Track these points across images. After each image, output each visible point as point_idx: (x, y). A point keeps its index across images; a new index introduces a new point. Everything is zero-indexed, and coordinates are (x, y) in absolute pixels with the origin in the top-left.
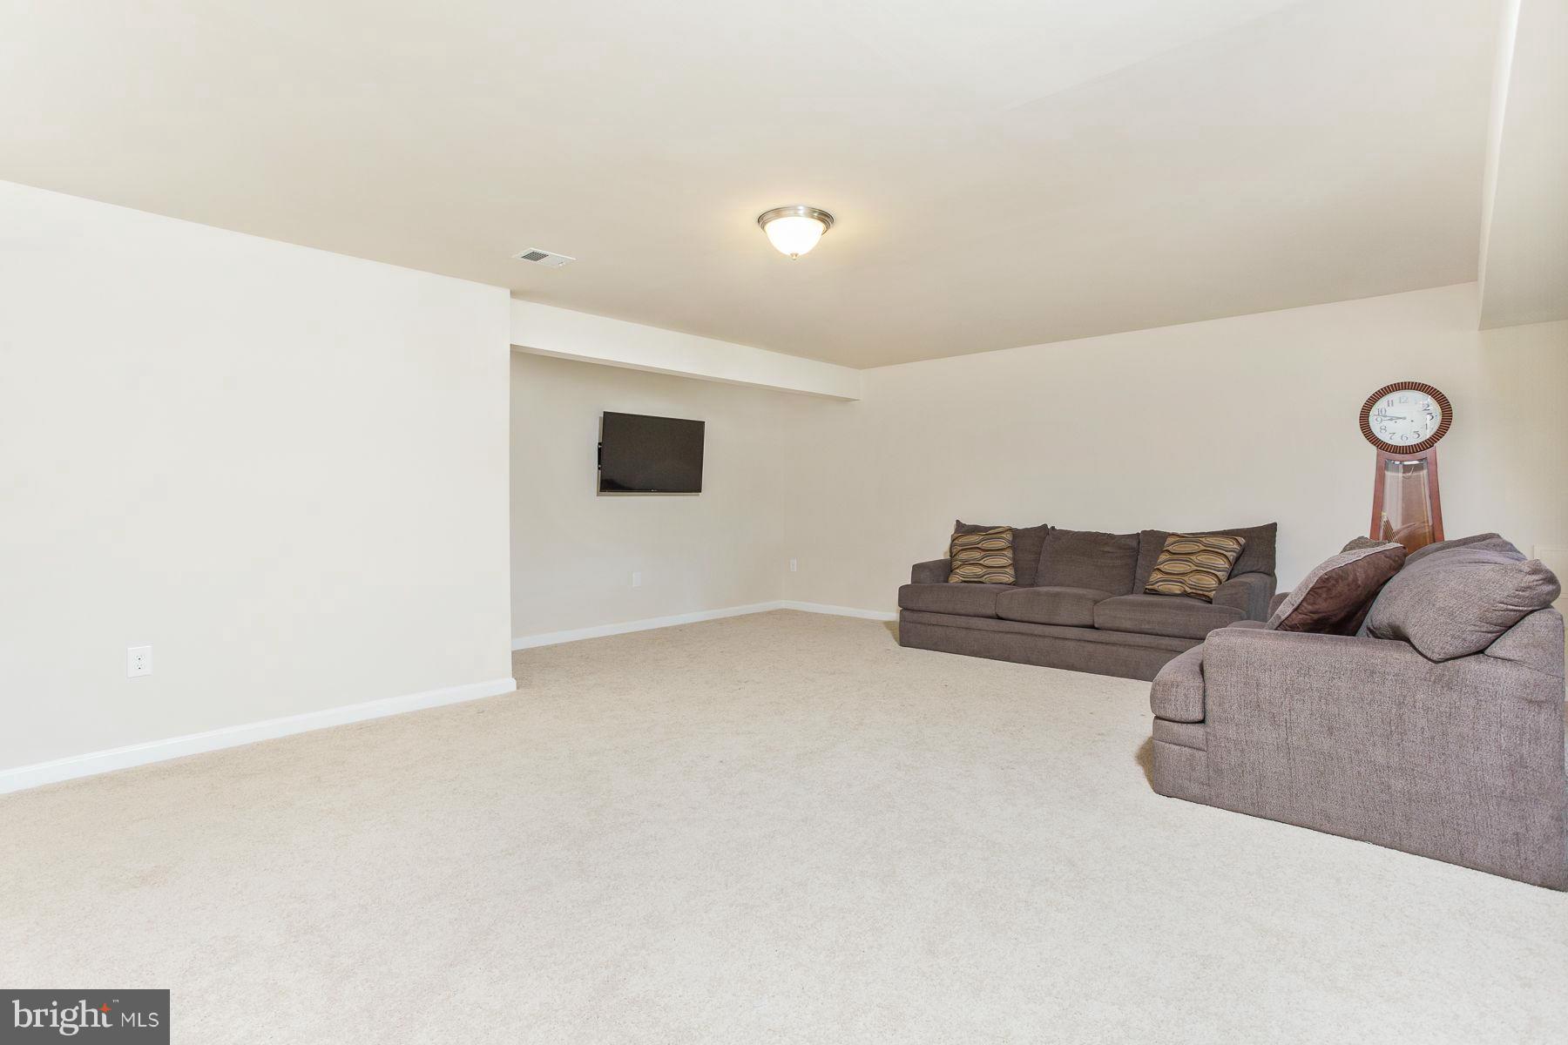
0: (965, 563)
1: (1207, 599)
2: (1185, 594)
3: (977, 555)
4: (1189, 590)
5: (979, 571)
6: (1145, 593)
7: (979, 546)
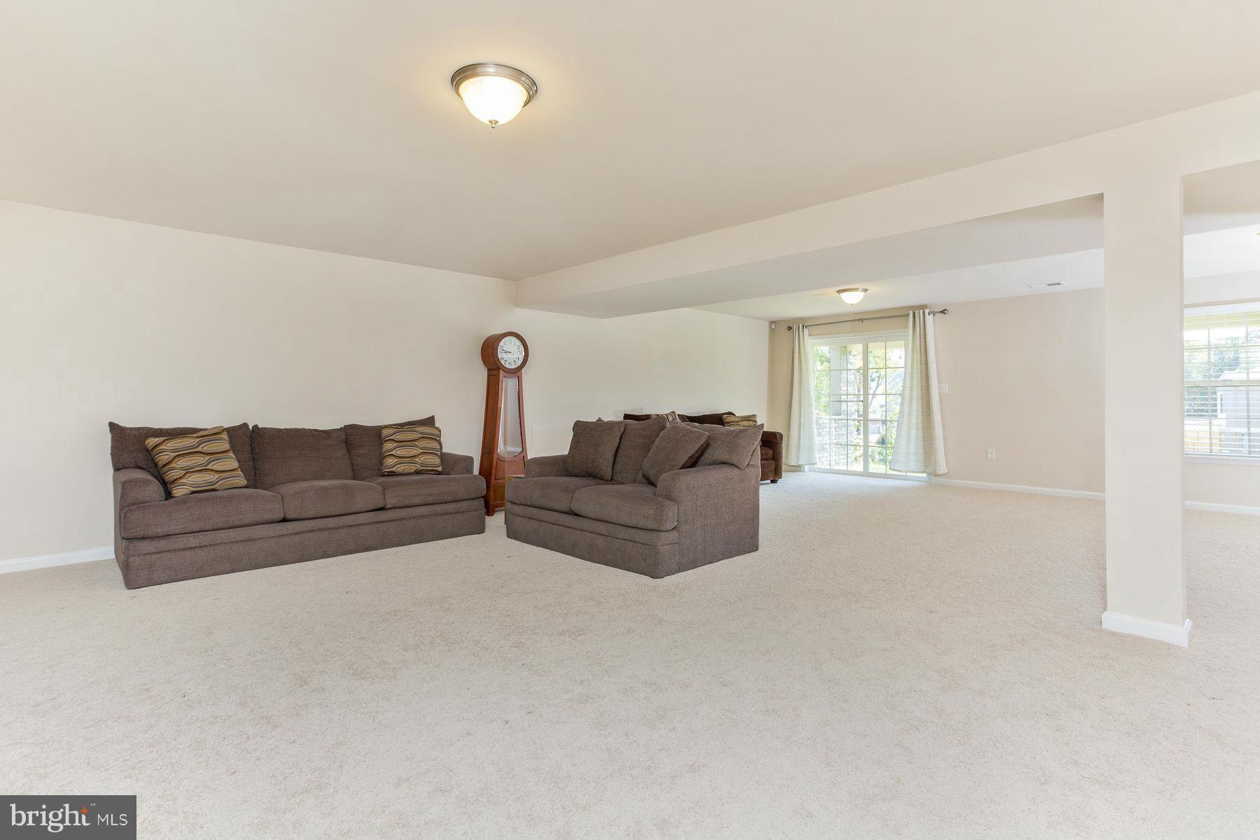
0: (188, 471)
1: (437, 473)
2: (417, 472)
3: (201, 460)
4: (420, 468)
5: (212, 477)
6: (383, 476)
7: (199, 449)
